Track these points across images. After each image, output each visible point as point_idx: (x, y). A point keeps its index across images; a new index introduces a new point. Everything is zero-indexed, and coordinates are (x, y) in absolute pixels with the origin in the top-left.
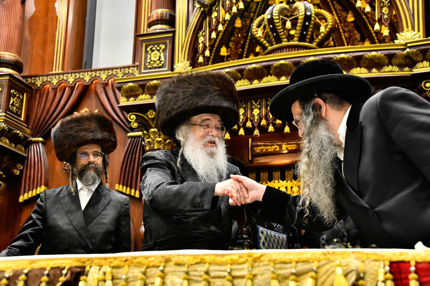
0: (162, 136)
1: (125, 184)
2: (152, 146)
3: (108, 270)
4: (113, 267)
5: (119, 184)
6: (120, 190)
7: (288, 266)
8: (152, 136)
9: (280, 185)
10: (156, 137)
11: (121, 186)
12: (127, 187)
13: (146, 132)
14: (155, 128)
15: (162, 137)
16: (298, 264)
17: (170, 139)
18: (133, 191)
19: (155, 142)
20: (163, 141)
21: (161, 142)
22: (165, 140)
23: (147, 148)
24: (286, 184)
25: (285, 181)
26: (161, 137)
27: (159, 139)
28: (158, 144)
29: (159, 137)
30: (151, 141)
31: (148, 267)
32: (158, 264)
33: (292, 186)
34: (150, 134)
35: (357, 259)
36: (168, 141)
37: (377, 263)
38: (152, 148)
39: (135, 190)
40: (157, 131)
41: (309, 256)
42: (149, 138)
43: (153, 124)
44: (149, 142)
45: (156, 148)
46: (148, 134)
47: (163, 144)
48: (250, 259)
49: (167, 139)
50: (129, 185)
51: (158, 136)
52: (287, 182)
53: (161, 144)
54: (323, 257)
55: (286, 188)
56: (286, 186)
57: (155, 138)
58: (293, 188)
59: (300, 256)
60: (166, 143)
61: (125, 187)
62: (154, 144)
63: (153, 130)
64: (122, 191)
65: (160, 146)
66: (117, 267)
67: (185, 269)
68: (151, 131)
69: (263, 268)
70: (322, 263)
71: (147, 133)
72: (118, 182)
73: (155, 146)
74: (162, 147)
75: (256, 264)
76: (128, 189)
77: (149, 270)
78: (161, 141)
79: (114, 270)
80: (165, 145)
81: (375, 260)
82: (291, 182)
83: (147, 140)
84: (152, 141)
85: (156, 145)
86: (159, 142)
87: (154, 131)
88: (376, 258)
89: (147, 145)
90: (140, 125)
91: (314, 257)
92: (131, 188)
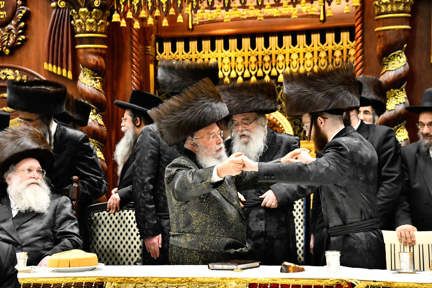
0: (94, 16)
1: (54, 63)
2: (83, 28)
3: (116, 285)
4: (118, 283)
5: (48, 63)
6: (50, 70)
7: (205, 285)
8: (82, 17)
9: (223, 55)
10: (87, 17)
11: (50, 65)
12: (57, 66)
13: (75, 11)
14: (84, 7)
15: (94, 18)
16: (209, 284)
17: (102, 19)
18: (64, 71)
19: (86, 23)
20: (95, 22)
21: (93, 24)
22: (97, 21)
23: (78, 30)
24: (229, 55)
25: (228, 51)
26: (92, 17)
27: (91, 21)
28: (90, 26)
29: (91, 18)
30: (81, 22)
31: (136, 284)
32: (142, 282)
33: (236, 56)
34: (80, 14)
35: (236, 282)
36: (100, 21)
37: (244, 284)
38: (84, 30)
39: (67, 71)
40: (87, 11)
41: (214, 280)
42: (79, 18)
43: (82, 3)
44: (79, 23)
45: (87, 30)
46: (78, 14)
47: (95, 26)
48: (187, 280)
49: (100, 19)
50: (59, 64)
51: (89, 17)
52: (231, 52)
53: (93, 26)
54: (221, 280)
55: (230, 58)
56: (230, 56)
57: (86, 19)
58: (237, 59)
59: (210, 280)
60: (98, 24)
61: (55, 67)
62: (85, 26)
63: (82, 10)
64: (51, 71)
65: (92, 28)
66: (120, 283)
67: (155, 285)
68: (81, 11)
69: (193, 285)
70: (220, 283)
71: (76, 13)
72: (46, 60)
73: (86, 28)
74: (94, 29)
75: (190, 283)
76: (59, 68)
77: (137, 285)
78: (93, 22)
79: (119, 285)
80: (97, 26)
81: (243, 283)
82: (235, 51)
83: (78, 21)
84: (83, 22)
85: (88, 27)
86: (91, 24)
87: (85, 11)
88: (244, 282)
89: (77, 26)
90: (68, 4)
91: (216, 281)
92: (62, 68)
